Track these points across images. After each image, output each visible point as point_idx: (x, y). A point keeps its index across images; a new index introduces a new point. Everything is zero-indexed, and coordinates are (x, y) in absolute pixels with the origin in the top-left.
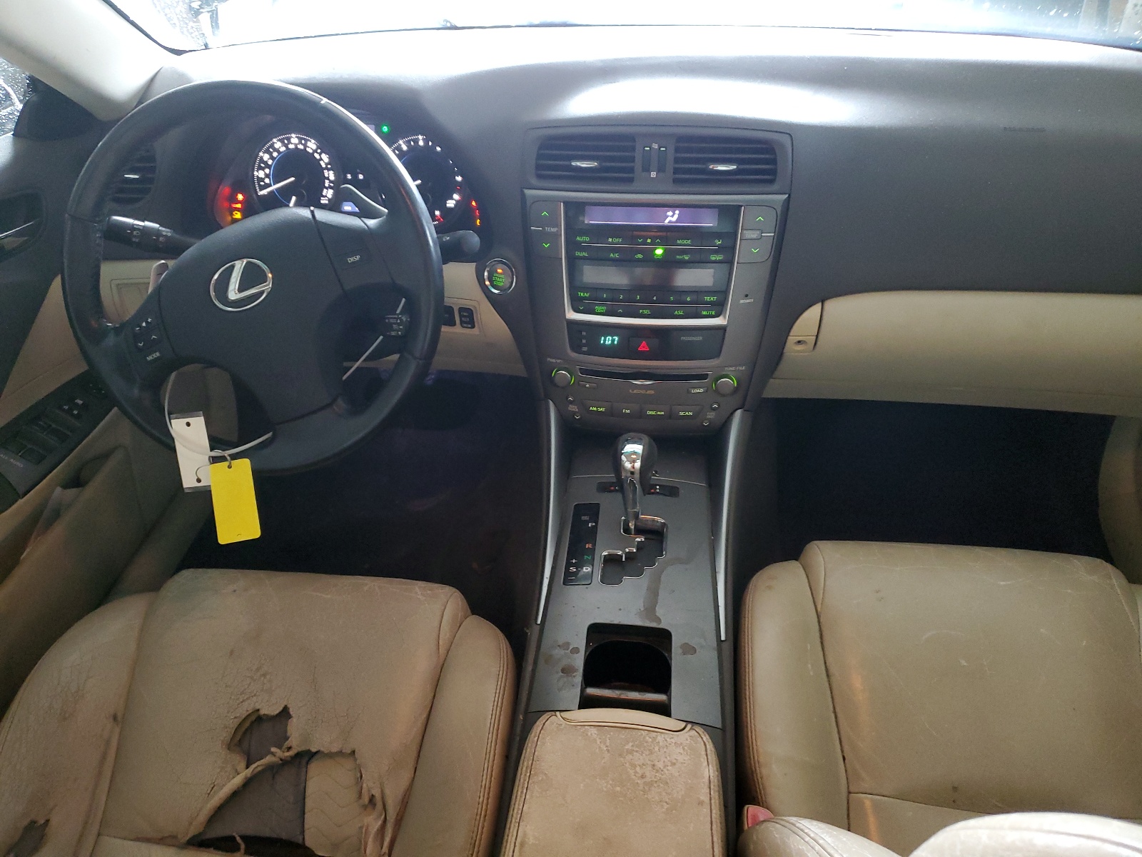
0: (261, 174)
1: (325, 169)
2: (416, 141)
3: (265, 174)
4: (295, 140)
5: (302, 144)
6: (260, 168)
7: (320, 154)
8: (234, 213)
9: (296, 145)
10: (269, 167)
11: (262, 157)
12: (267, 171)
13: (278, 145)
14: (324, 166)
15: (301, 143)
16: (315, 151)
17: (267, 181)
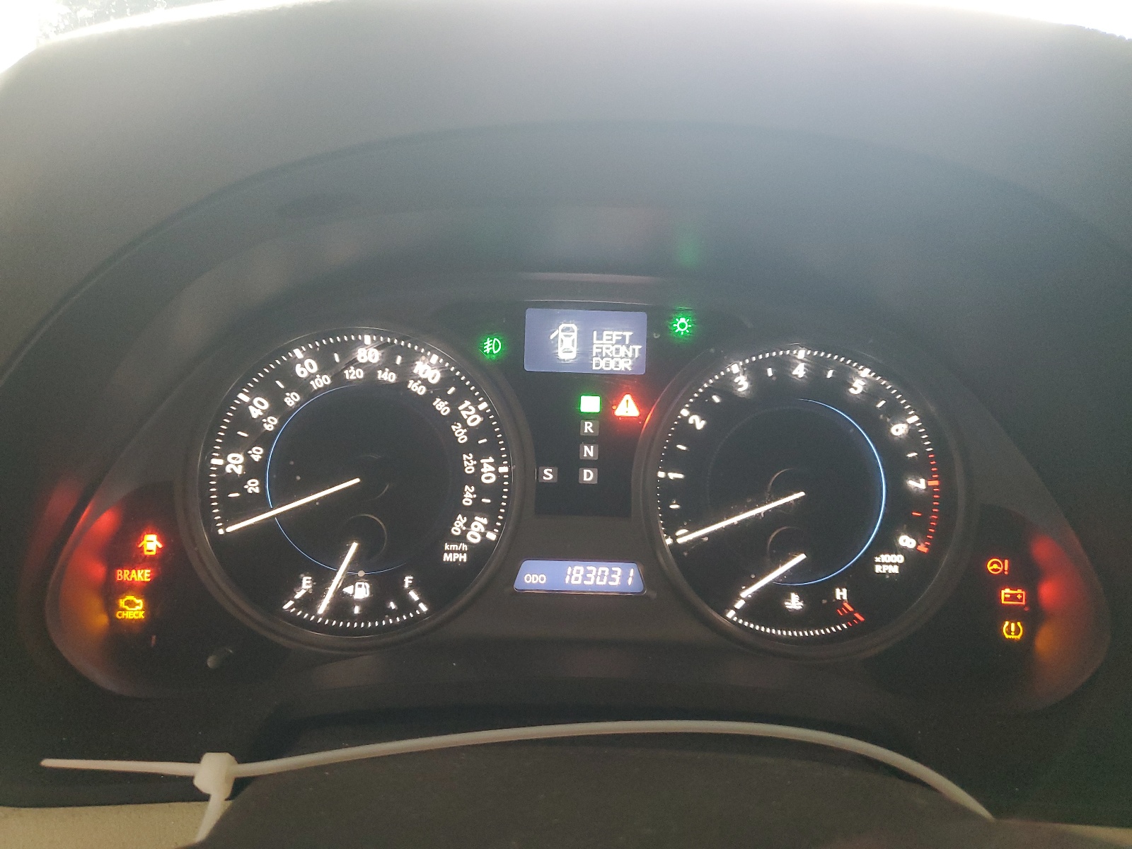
0: (235, 463)
1: (466, 448)
2: (784, 365)
3: (249, 463)
4: (368, 353)
5: (394, 368)
6: (232, 444)
7: (454, 402)
8: (122, 603)
9: (370, 370)
10: (264, 439)
11: (244, 407)
12: (257, 454)
13: (306, 368)
14: (462, 437)
15: (387, 363)
16: (436, 391)
17: (253, 486)
